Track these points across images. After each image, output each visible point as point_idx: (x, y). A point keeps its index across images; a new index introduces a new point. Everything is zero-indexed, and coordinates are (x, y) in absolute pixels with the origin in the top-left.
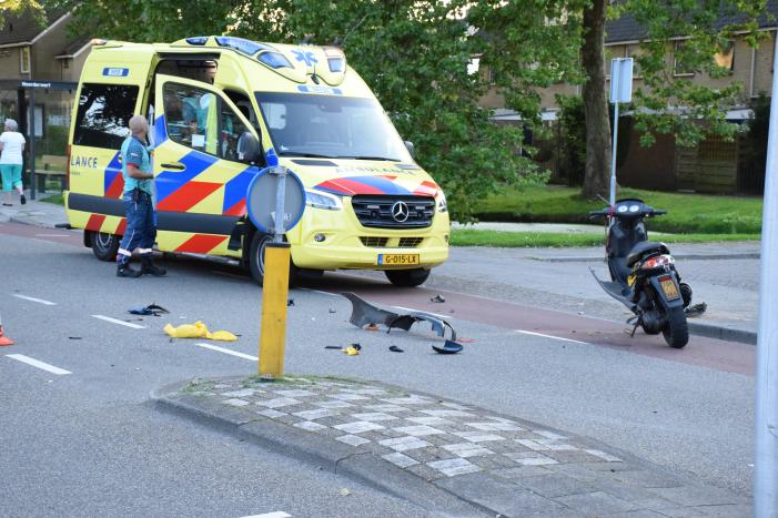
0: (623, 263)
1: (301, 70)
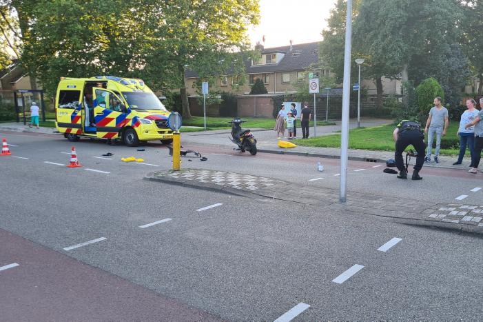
0: (237, 135)
1: (133, 85)
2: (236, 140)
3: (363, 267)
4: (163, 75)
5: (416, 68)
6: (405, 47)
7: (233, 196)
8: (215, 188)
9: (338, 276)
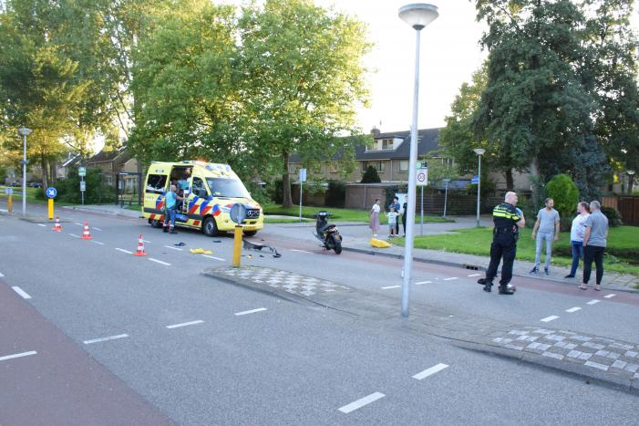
0: (321, 230)
1: (218, 171)
2: (320, 234)
3: (384, 395)
4: (265, 160)
5: (547, 162)
6: (532, 138)
7: (283, 301)
8: (268, 290)
9: (348, 403)
